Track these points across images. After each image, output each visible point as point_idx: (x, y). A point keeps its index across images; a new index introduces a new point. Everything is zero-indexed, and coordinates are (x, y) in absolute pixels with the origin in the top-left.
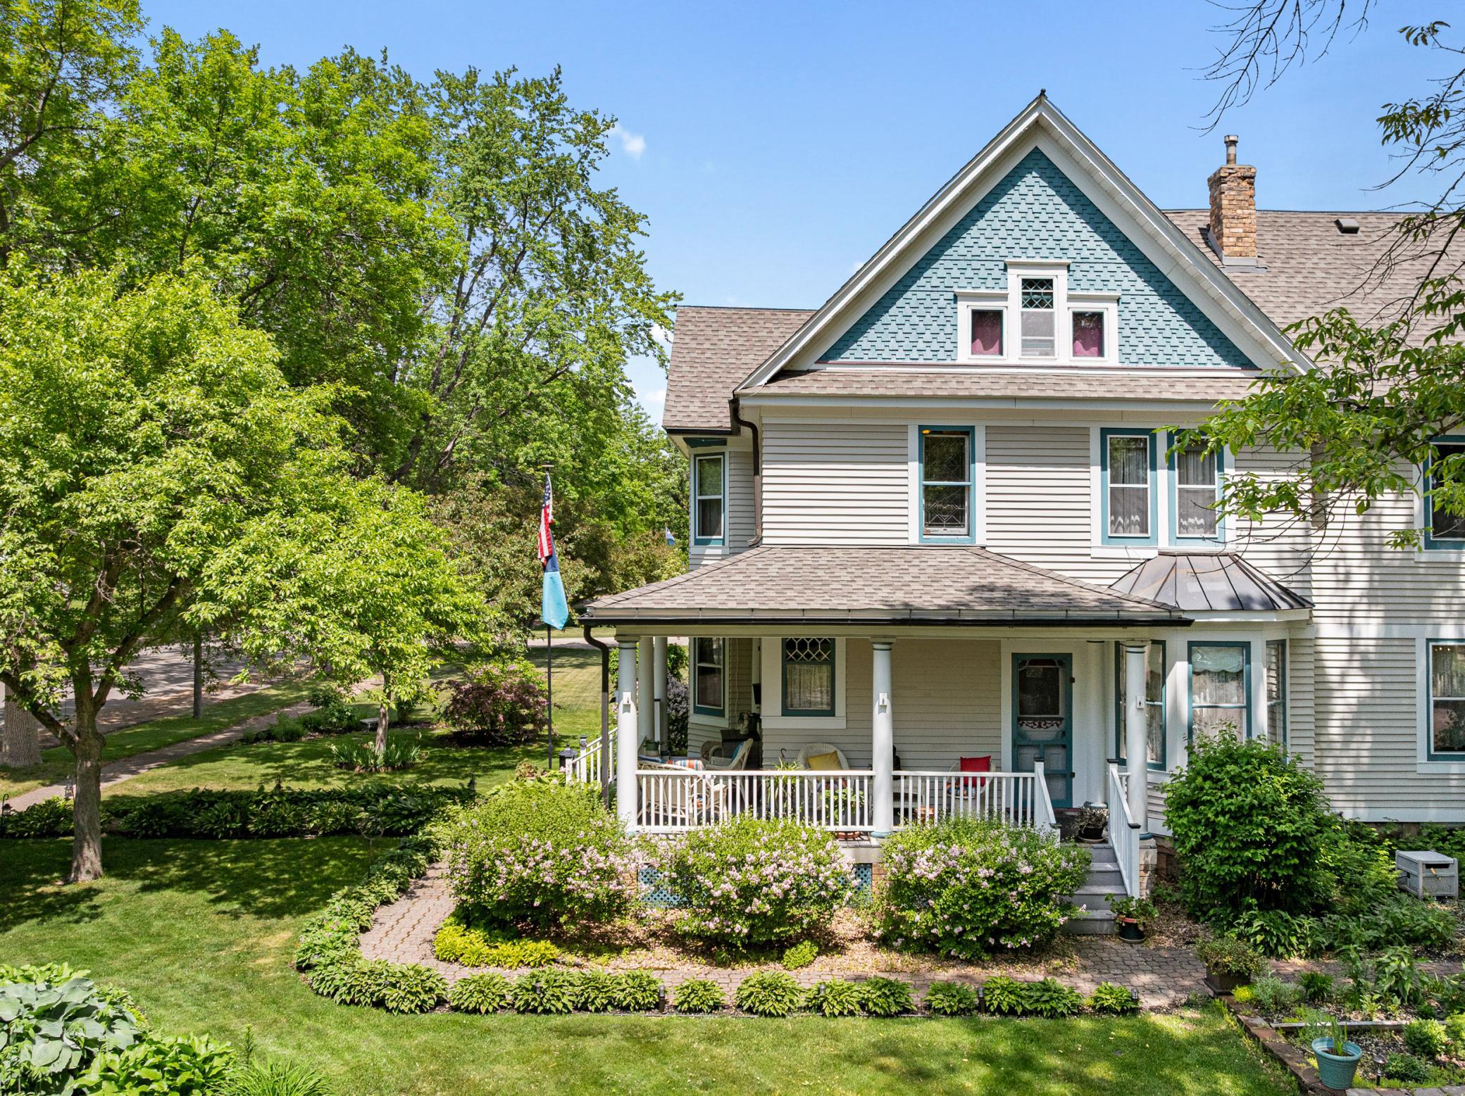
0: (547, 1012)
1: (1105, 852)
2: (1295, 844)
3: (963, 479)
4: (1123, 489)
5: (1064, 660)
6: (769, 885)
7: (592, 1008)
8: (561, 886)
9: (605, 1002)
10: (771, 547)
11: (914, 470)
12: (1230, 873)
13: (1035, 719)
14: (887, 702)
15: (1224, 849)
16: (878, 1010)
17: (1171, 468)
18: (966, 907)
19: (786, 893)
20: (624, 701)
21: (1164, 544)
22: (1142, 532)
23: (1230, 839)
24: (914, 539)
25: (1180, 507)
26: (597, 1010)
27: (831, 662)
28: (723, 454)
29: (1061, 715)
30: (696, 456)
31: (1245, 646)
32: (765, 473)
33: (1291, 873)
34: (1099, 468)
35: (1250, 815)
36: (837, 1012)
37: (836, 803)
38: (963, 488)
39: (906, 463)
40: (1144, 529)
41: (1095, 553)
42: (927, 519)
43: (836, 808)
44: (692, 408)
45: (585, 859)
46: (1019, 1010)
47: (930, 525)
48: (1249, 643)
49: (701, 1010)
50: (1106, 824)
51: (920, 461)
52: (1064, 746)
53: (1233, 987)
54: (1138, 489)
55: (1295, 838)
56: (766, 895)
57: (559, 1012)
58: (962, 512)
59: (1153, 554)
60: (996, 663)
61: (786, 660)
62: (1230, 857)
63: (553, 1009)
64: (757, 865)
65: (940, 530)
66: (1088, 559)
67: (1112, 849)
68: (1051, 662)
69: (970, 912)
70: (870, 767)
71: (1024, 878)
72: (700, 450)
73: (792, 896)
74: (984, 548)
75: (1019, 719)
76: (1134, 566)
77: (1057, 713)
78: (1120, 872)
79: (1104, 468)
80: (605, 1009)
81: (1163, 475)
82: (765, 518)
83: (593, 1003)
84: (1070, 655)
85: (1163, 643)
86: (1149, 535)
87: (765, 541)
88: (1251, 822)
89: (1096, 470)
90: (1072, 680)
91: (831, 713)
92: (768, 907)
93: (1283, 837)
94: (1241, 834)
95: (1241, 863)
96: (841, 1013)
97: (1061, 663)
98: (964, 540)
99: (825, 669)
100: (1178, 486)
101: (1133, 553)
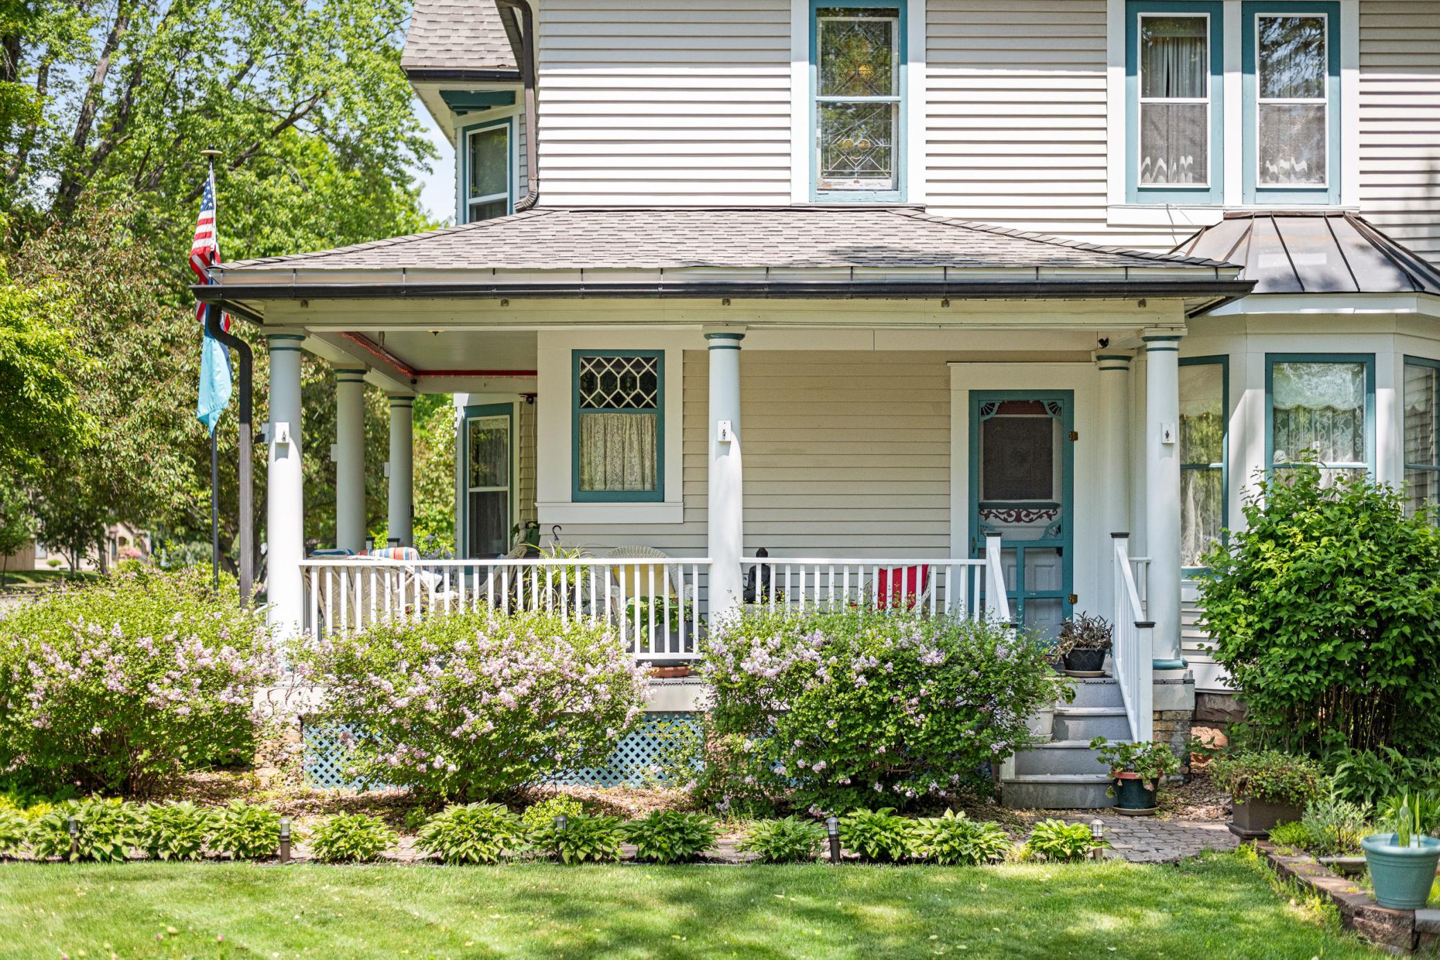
0: (86, 859)
1: (1103, 689)
2: (1407, 630)
3: (888, 92)
4: (1168, 106)
5: (1060, 402)
6: (495, 691)
7: (165, 855)
8: (137, 697)
9: (187, 844)
10: (553, 209)
11: (803, 75)
12: (1298, 685)
13: (1011, 507)
14: (732, 437)
15: (1289, 646)
16: (654, 854)
17: (1247, 68)
18: (831, 724)
19: (524, 702)
20: (279, 439)
21: (1234, 200)
22: (1195, 180)
23: (1298, 626)
24: (801, 196)
25: (1263, 134)
26: (173, 857)
27: (656, 406)
28: (510, 120)
29: (1056, 499)
30: (465, 129)
31: (1364, 363)
32: (542, 82)
33: (1403, 682)
34: (1122, 70)
35: (1333, 586)
36: (582, 856)
37: (645, 614)
38: (888, 108)
39: (788, 64)
40: (1199, 172)
41: (1114, 216)
42: (825, 162)
43: (645, 622)
44: (454, 39)
45: (180, 655)
46: (896, 853)
47: (831, 174)
48: (1374, 354)
49: (350, 858)
50: (1108, 645)
51: (812, 61)
52: (1059, 551)
53: (1272, 826)
54: (1193, 106)
55: (1411, 620)
56: (488, 707)
57: (106, 859)
58: (888, 152)
59: (1214, 217)
60: (944, 406)
61: (580, 406)
62: (1300, 659)
63: (97, 855)
64: (474, 657)
65: (849, 183)
66: (1102, 227)
67: (1116, 683)
68: (1038, 406)
69: (839, 733)
70: (704, 550)
71: (930, 672)
72: (474, 117)
73: (534, 711)
74: (921, 209)
75: (982, 507)
76: (1180, 239)
77: (1050, 496)
78: (1126, 716)
79: (1130, 72)
80: (186, 857)
81: (1233, 80)
82: (543, 162)
83: (166, 847)
84: (1070, 393)
85: (1223, 360)
86: (1209, 185)
87: (543, 200)
88: (1334, 598)
89: (1117, 73)
90: (1074, 436)
91: (656, 494)
92: (490, 725)
93: (1386, 620)
94: (1318, 614)
95: (1318, 668)
96: (589, 858)
97: (1055, 408)
98: (890, 198)
99: (648, 419)
100: (1259, 100)
101: (1179, 218)
